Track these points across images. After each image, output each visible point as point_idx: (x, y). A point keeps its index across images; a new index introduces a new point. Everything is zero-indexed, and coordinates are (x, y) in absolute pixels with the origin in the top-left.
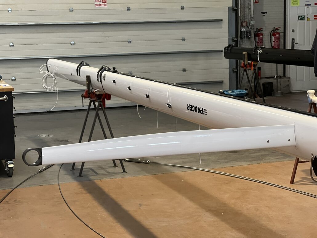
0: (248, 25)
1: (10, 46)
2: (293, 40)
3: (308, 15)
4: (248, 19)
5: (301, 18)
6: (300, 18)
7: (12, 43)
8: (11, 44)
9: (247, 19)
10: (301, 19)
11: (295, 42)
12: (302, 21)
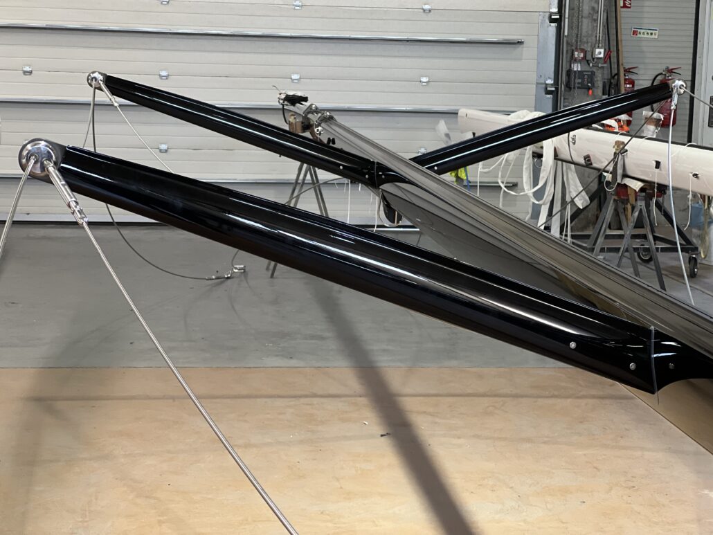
0: (589, 57)
1: (25, 73)
4: (590, 44)
7: (30, 66)
8: (27, 69)
9: (587, 43)
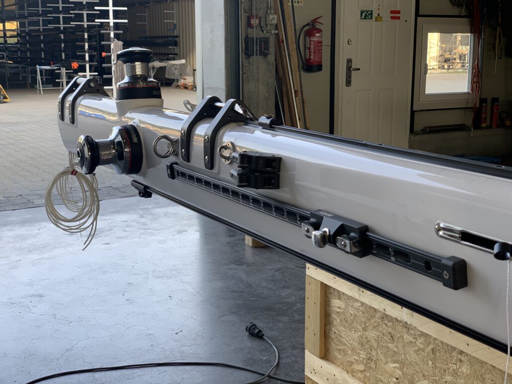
0: (263, 24)
2: (349, 61)
3: (379, 9)
4: (262, 10)
5: (366, 14)
6: (364, 14)
9: (259, 9)
10: (365, 18)
11: (354, 66)
12: (367, 22)
